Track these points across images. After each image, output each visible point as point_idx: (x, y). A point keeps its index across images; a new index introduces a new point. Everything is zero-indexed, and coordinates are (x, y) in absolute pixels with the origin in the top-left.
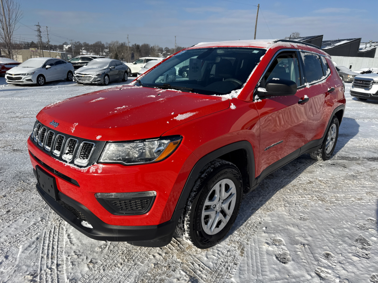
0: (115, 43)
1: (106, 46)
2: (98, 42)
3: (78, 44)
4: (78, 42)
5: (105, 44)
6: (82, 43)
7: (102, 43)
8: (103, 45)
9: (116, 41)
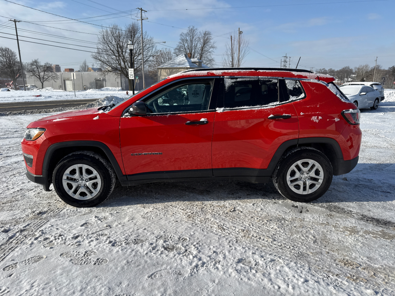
0: (364, 66)
1: (354, 71)
2: (346, 68)
3: (323, 71)
4: (323, 69)
5: (353, 69)
6: (327, 70)
7: (351, 68)
8: (351, 70)
9: (365, 65)
